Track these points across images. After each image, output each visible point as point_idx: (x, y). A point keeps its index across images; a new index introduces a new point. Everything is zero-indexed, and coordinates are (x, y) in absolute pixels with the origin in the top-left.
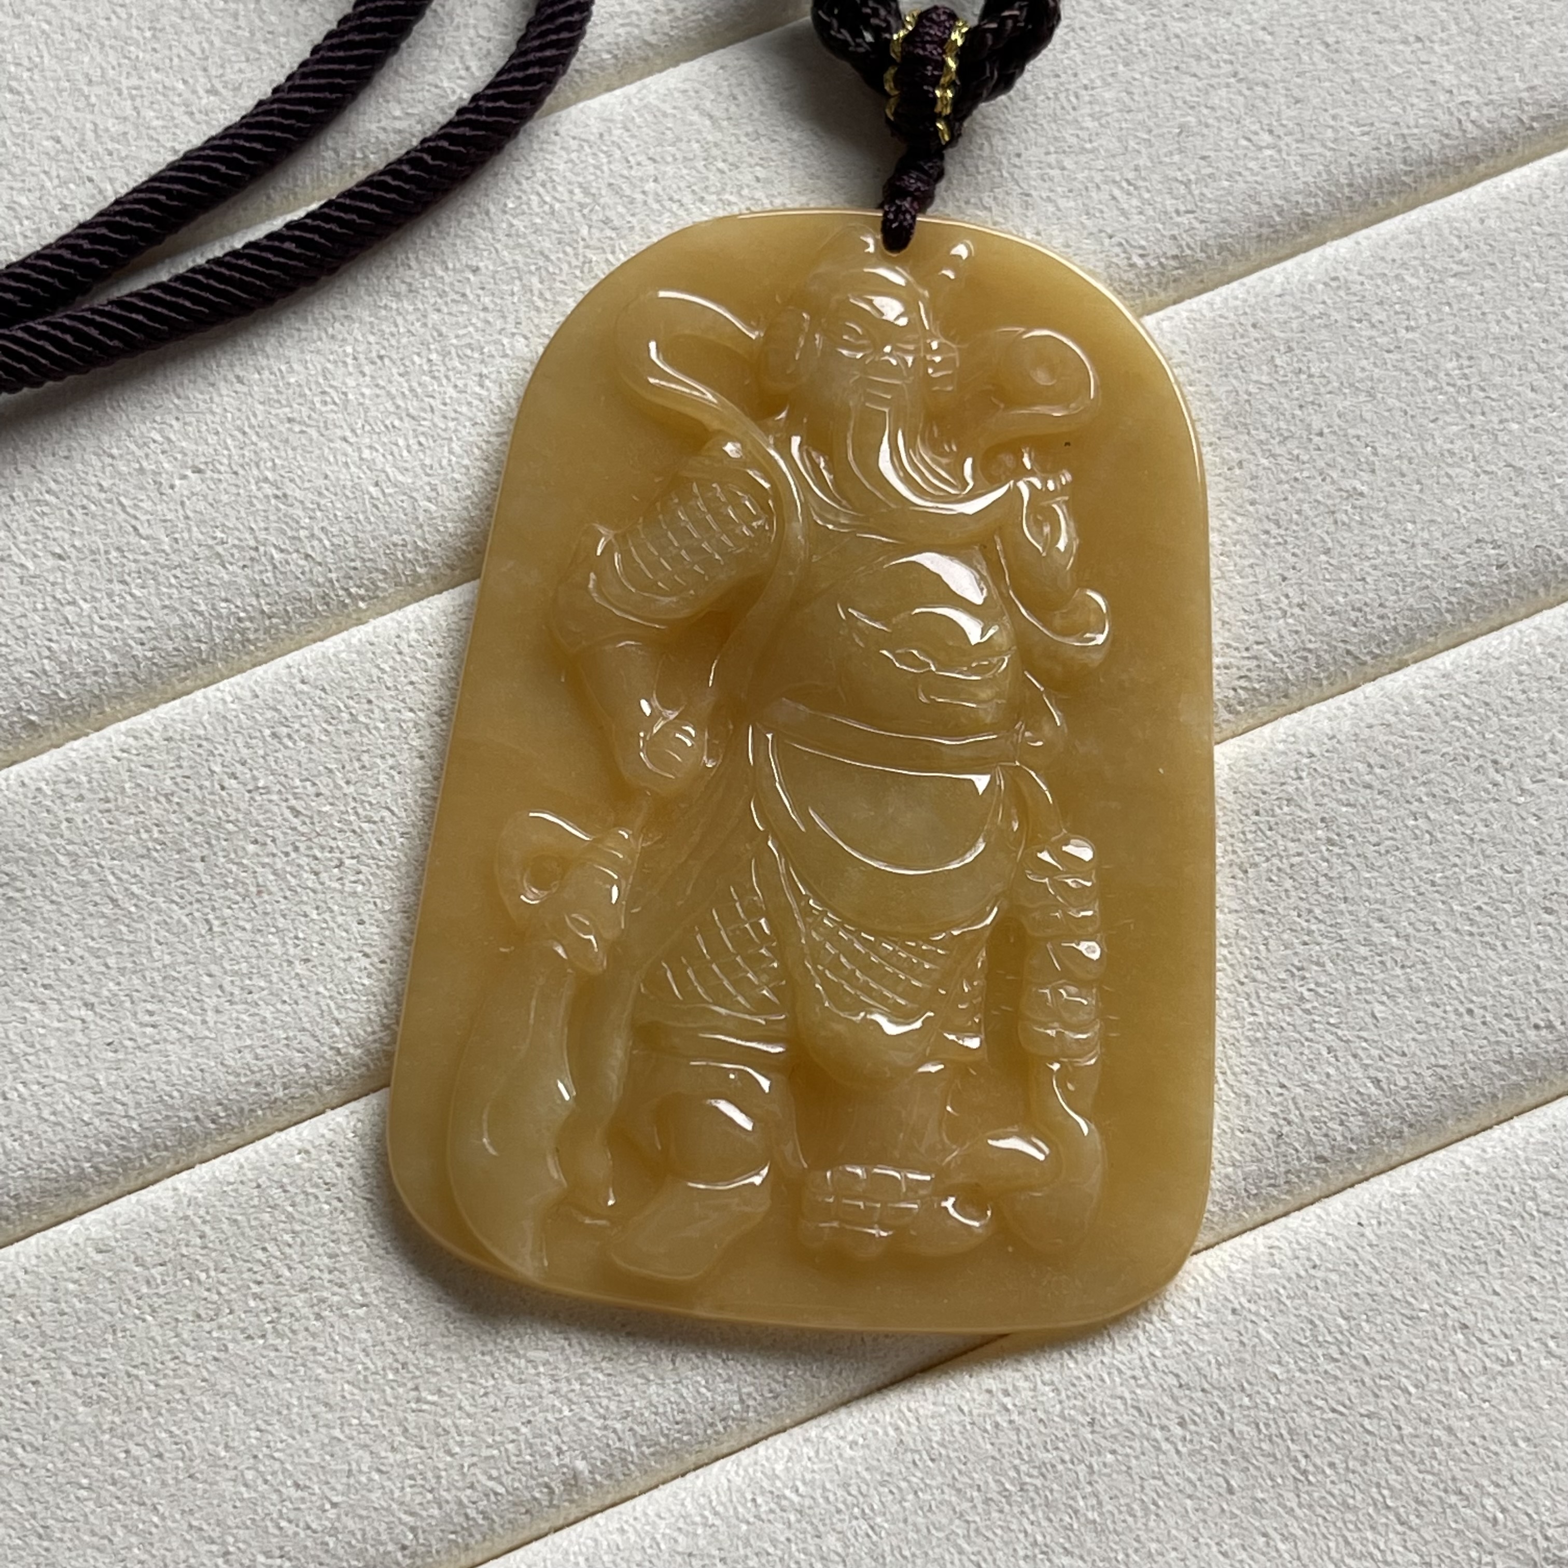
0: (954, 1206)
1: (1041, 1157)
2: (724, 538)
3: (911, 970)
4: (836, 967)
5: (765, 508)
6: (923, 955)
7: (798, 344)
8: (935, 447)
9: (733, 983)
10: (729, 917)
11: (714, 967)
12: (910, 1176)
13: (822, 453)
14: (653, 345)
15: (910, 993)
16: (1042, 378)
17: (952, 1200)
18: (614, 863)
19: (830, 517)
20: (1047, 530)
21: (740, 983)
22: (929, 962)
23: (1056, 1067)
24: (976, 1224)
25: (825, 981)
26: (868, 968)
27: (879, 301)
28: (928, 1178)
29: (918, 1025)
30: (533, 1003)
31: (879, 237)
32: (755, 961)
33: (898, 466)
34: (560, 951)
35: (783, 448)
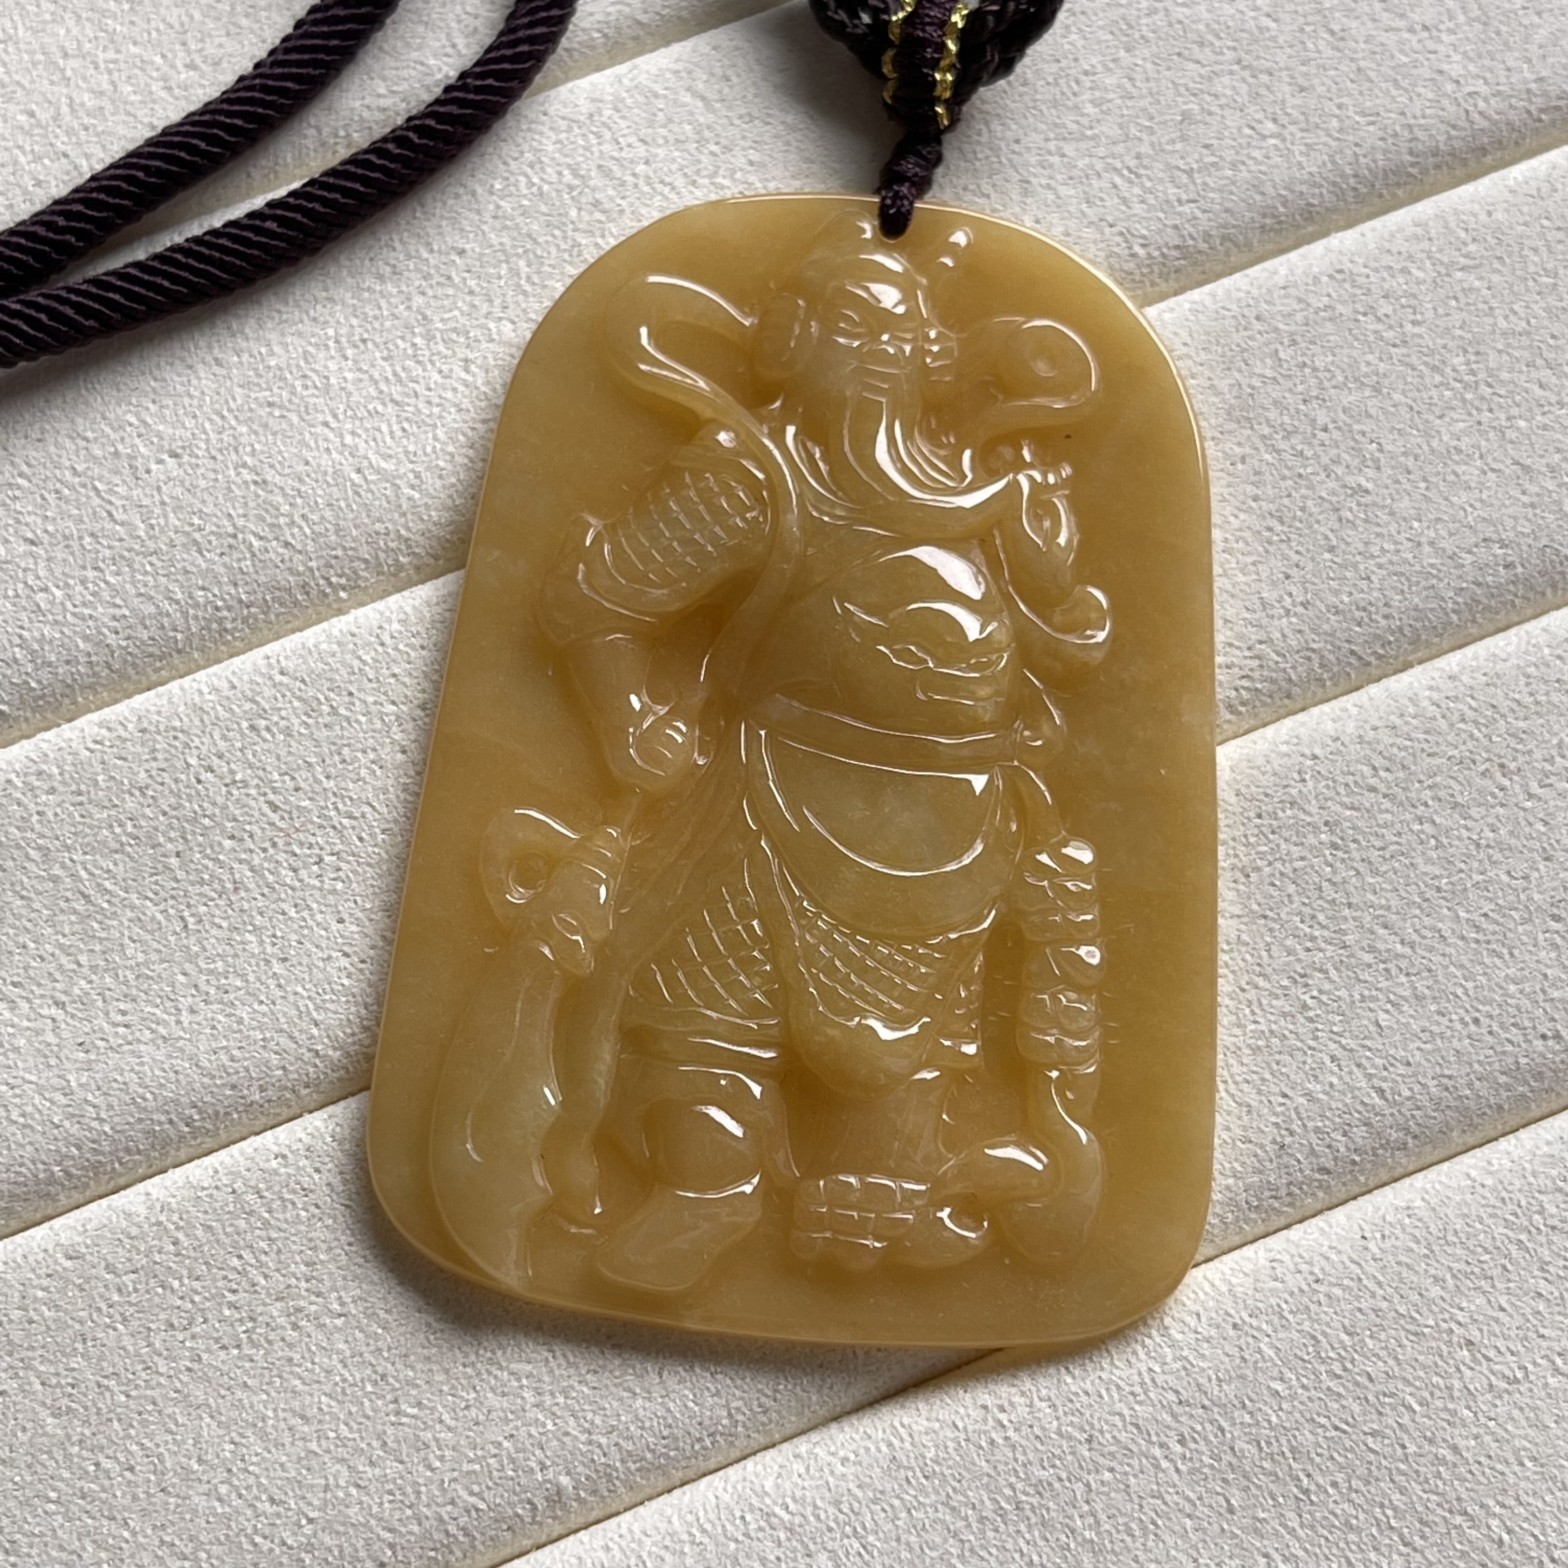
0: (950, 1216)
1: (1039, 1167)
2: (717, 529)
3: (907, 974)
4: (831, 970)
5: (759, 499)
6: (919, 959)
7: (793, 330)
8: (933, 438)
9: (722, 986)
10: (721, 917)
11: (705, 969)
12: (906, 1186)
13: (817, 443)
14: (644, 331)
15: (906, 998)
16: (1042, 368)
17: (947, 1210)
18: (601, 861)
19: (826, 509)
20: (1047, 524)
21: (733, 987)
22: (925, 966)
23: (1054, 1074)
24: (973, 1235)
25: (819, 985)
26: (863, 972)
27: (876, 288)
28: (923, 1188)
29: (914, 1030)
30: (519, 1005)
31: (876, 223)
32: (747, 964)
33: (896, 458)
34: (547, 951)
35: (778, 437)
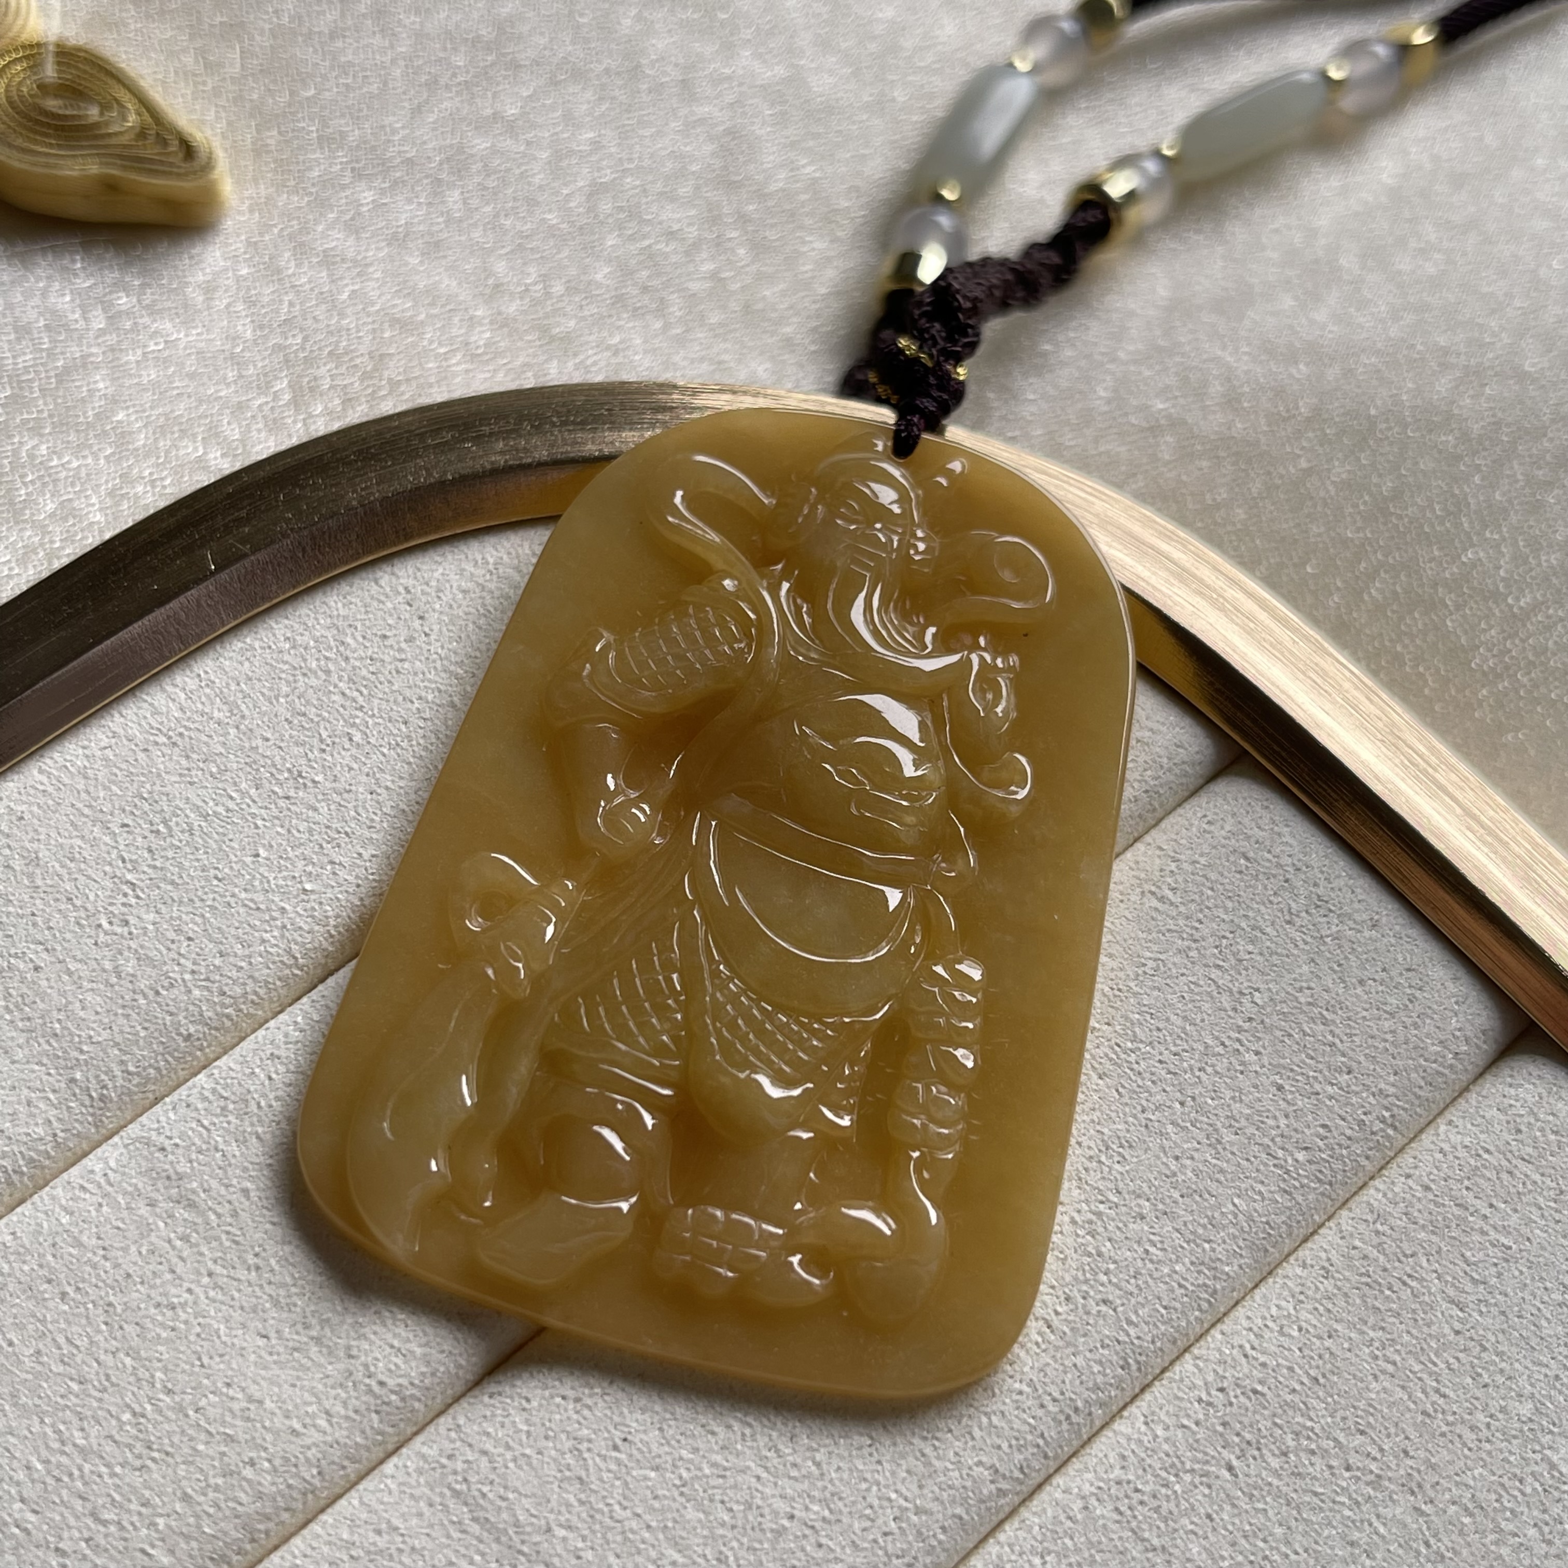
0: (801, 1263)
1: (888, 1233)
2: (707, 652)
3: (801, 1043)
4: (732, 1026)
5: (748, 636)
6: (814, 1033)
7: (802, 510)
8: (905, 616)
9: (636, 1024)
10: (646, 966)
11: (624, 1008)
12: (764, 1226)
13: (805, 600)
14: (679, 493)
15: (795, 1063)
16: (1007, 576)
17: (799, 1257)
18: (555, 908)
19: (802, 650)
20: (990, 696)
21: (643, 1026)
22: (819, 1040)
23: (916, 1154)
24: (817, 1282)
25: (719, 1037)
26: (761, 1033)
27: (876, 487)
28: (780, 1232)
29: (796, 1092)
30: (456, 1014)
31: (890, 444)
32: (662, 1010)
33: (869, 621)
34: (490, 972)
35: (774, 592)
